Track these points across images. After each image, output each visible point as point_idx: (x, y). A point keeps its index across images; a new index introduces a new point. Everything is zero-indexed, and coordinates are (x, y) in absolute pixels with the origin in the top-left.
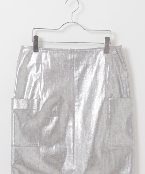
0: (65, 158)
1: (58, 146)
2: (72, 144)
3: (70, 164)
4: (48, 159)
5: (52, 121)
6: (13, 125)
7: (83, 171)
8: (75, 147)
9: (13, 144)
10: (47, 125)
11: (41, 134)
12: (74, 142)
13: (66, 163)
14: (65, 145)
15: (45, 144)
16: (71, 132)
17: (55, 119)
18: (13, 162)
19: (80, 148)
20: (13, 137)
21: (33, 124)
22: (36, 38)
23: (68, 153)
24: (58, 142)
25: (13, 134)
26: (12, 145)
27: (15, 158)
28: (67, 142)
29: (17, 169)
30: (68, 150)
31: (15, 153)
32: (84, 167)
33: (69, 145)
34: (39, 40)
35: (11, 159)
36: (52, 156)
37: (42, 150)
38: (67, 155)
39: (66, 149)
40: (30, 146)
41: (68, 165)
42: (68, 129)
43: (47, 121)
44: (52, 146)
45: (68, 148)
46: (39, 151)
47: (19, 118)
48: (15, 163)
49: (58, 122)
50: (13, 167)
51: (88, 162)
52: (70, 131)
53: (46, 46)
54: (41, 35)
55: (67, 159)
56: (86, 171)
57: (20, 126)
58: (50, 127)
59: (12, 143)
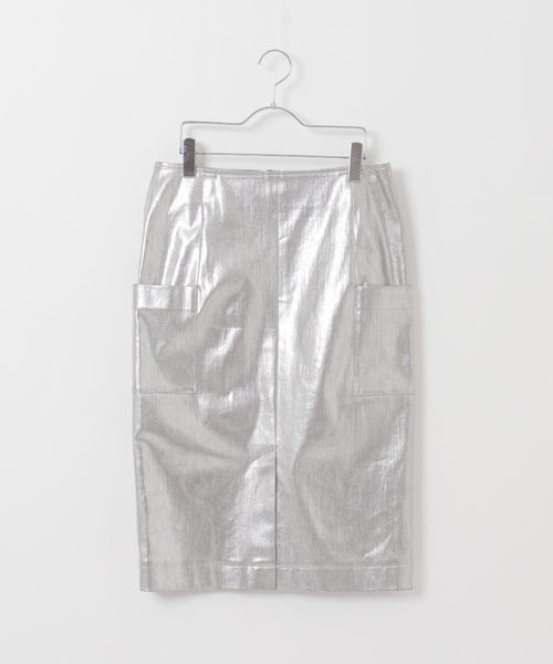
0: (255, 420)
1: (240, 393)
2: (272, 389)
3: (267, 433)
4: (216, 422)
5: (225, 338)
6: (138, 345)
7: (297, 449)
8: (279, 396)
9: (138, 387)
10: (214, 346)
11: (200, 366)
12: (275, 384)
13: (257, 432)
14: (256, 390)
15: (210, 389)
16: (271, 363)
17: (233, 332)
18: (138, 426)
19: (289, 397)
20: (137, 372)
21: (182, 342)
22: (190, 145)
23: (262, 409)
24: (240, 383)
25: (138, 366)
26: (134, 389)
27: (142, 418)
28: (260, 383)
29: (147, 442)
30: (262, 404)
31: (142, 407)
32: (299, 439)
33: (266, 391)
34: (197, 149)
35: (134, 419)
36: (226, 416)
37: (203, 402)
38: (261, 414)
39: (257, 401)
40: (176, 391)
41: (261, 436)
42: (264, 355)
43: (214, 338)
44: (226, 394)
45: (262, 397)
46: (197, 402)
47: (149, 331)
48: (142, 429)
49: (239, 339)
50: (138, 438)
51: (309, 430)
52: (267, 361)
53: (213, 163)
54: (201, 139)
55: (259, 423)
56: (304, 448)
57: (153, 347)
58: (222, 350)
59: (135, 384)
